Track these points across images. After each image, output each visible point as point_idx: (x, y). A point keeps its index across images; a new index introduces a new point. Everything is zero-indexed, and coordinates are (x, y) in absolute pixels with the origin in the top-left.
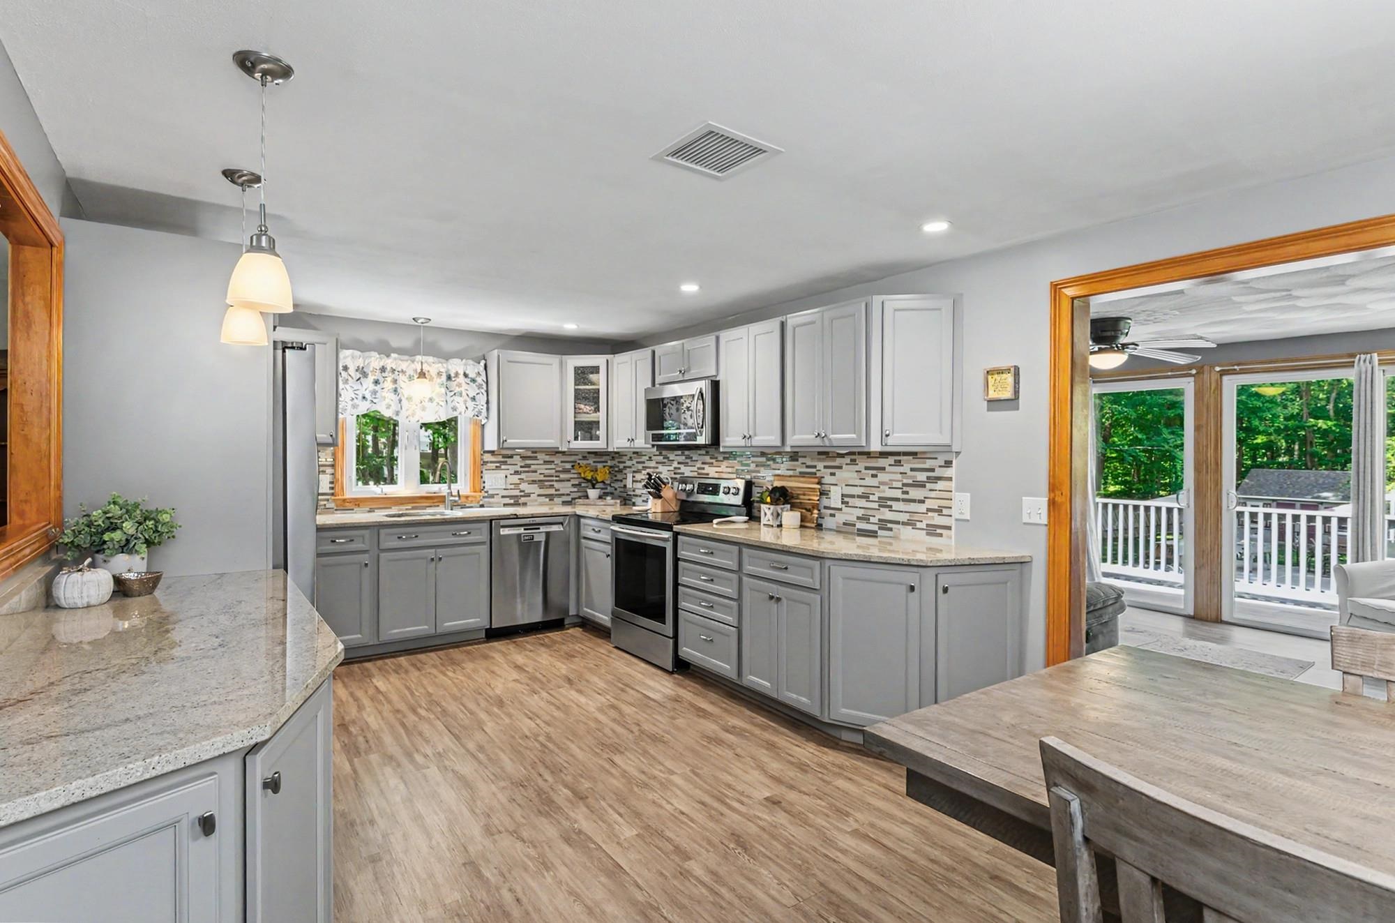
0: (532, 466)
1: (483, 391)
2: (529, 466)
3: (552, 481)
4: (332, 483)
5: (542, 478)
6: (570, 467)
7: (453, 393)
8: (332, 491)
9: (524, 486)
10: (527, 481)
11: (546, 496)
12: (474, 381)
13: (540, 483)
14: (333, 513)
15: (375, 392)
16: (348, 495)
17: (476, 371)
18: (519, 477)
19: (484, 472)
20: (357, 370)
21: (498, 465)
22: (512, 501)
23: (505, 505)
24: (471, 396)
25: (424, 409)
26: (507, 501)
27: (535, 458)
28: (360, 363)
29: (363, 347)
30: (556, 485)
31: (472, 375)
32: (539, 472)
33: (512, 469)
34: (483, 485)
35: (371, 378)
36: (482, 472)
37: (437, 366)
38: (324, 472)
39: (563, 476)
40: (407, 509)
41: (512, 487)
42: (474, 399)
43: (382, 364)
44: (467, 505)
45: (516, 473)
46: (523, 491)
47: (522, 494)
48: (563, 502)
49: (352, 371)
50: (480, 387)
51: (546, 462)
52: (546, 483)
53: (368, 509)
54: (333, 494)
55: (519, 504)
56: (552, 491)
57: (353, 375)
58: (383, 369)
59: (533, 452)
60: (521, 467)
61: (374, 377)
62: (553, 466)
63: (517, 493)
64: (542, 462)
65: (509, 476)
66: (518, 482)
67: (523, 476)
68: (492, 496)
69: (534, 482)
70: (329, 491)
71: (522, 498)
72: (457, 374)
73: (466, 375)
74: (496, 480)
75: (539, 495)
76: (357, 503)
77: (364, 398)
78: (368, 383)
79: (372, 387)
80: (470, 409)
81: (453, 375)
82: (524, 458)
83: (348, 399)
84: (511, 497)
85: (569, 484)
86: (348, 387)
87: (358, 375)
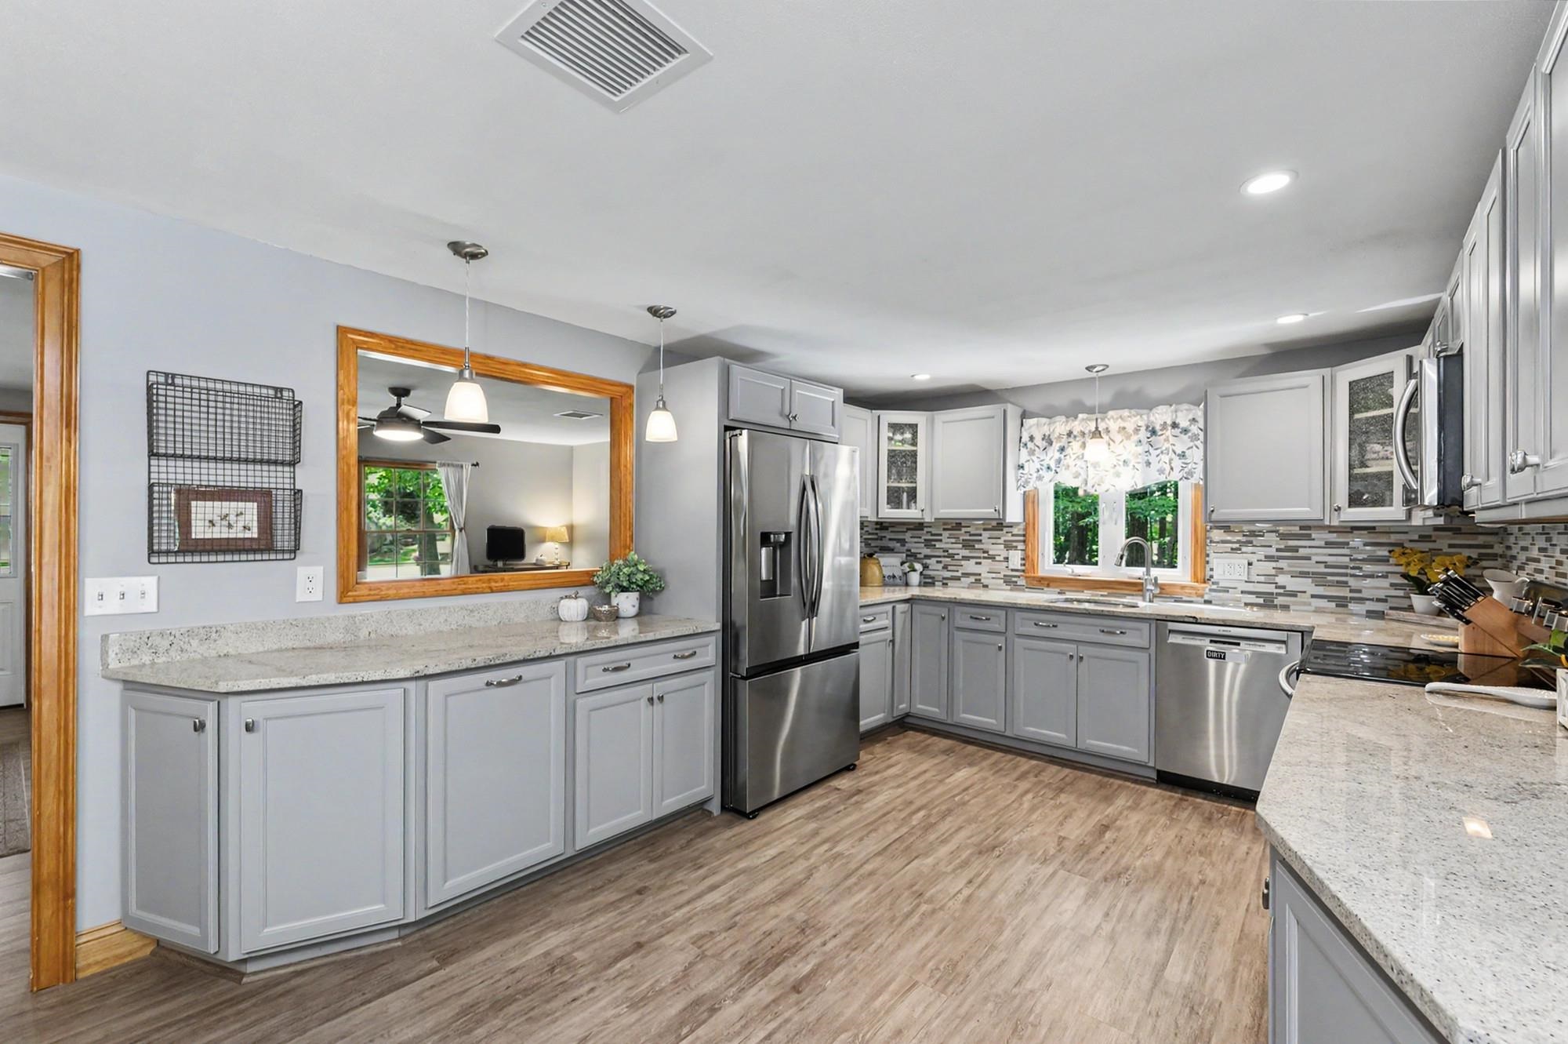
0: (1301, 550)
1: (1198, 443)
2: (1295, 549)
3: (1346, 575)
4: (1023, 559)
5: (1322, 569)
6: (1387, 554)
7: (1159, 451)
8: (1023, 568)
9: (1281, 580)
10: (1288, 572)
11: (1330, 598)
12: (1185, 431)
13: (1319, 578)
14: (1023, 591)
15: (1059, 461)
16: (1040, 573)
17: (1191, 417)
18: (1274, 564)
19: (1212, 555)
20: (1043, 439)
21: (1237, 545)
22: (1261, 601)
23: (1246, 604)
24: (1179, 451)
25: (1118, 475)
26: (1252, 599)
27: (1309, 537)
28: (1046, 430)
29: (1050, 413)
30: (1352, 582)
31: (1184, 424)
32: (1315, 559)
33: (1262, 553)
34: (1209, 573)
35: (1056, 446)
36: (1208, 555)
37: (1135, 419)
38: (1016, 548)
39: (1368, 568)
40: (1102, 596)
41: (1262, 579)
42: (1183, 455)
43: (1068, 429)
44: (1185, 598)
45: (1269, 558)
46: (1284, 587)
47: (1281, 591)
48: (1368, 612)
49: (1038, 440)
50: (1195, 437)
51: (1329, 544)
52: (1329, 578)
53: (1058, 590)
54: (1023, 571)
55: (1276, 606)
56: (1344, 592)
57: (1040, 445)
58: (1070, 434)
59: (1301, 528)
60: (1278, 550)
61: (1059, 445)
62: (1345, 551)
63: (1271, 588)
64: (1322, 543)
65: (1255, 563)
66: (1273, 572)
67: (1282, 564)
68: (1226, 590)
69: (1303, 574)
70: (1020, 568)
71: (1280, 598)
72: (1164, 426)
73: (1175, 425)
74: (1228, 568)
75: (1313, 596)
76: (1046, 582)
77: (1048, 468)
78: (1053, 453)
79: (1057, 455)
80: (1177, 469)
81: (1158, 428)
82: (1283, 537)
83: (1033, 471)
84: (1258, 594)
85: (1385, 583)
86: (1034, 458)
87: (1045, 444)
